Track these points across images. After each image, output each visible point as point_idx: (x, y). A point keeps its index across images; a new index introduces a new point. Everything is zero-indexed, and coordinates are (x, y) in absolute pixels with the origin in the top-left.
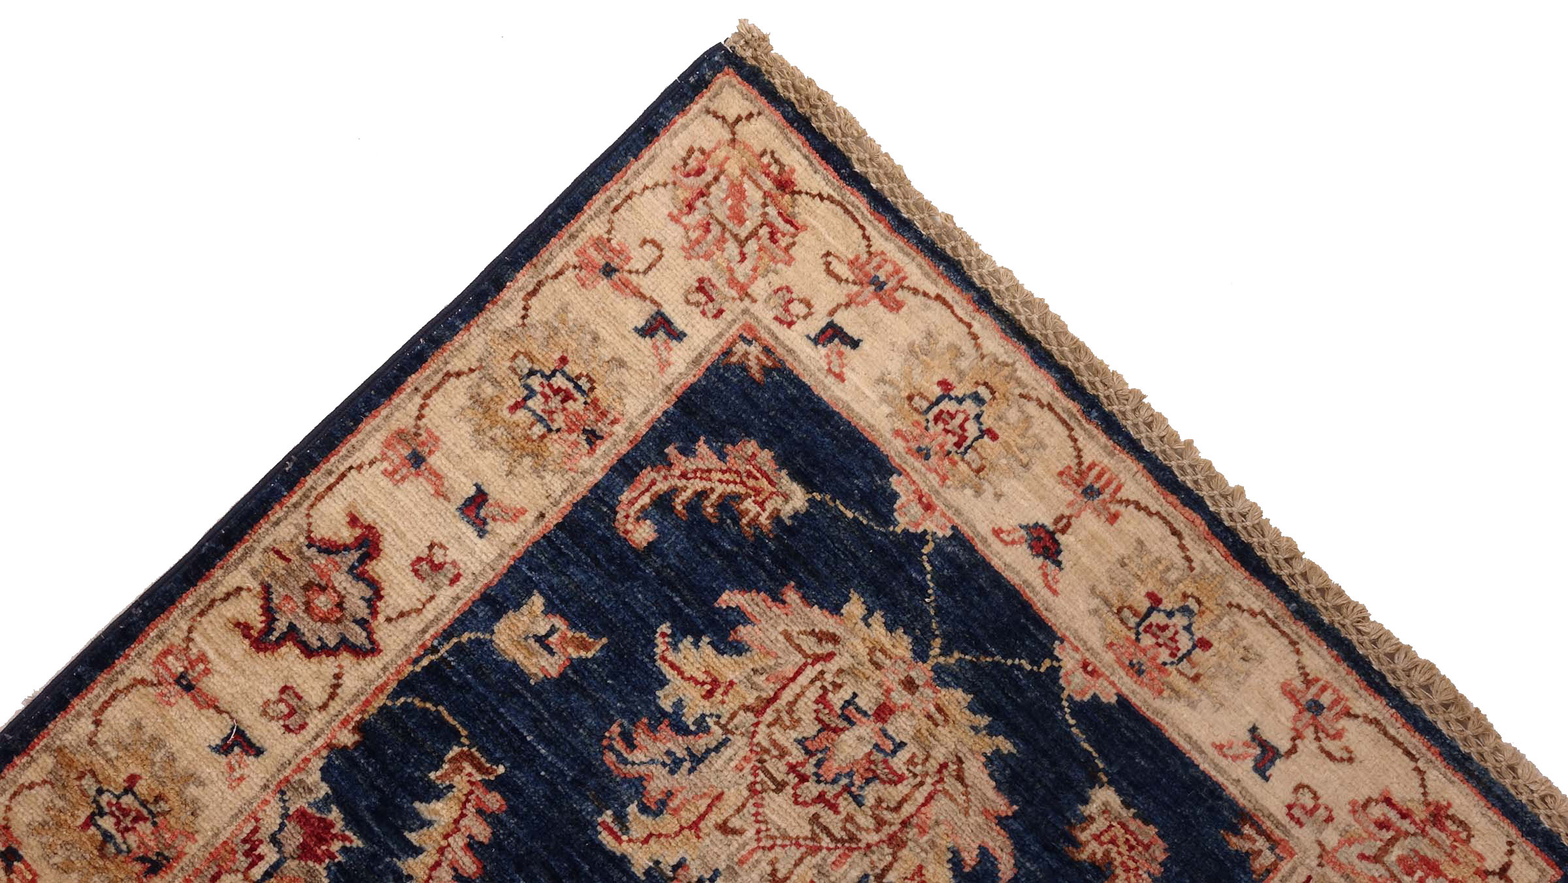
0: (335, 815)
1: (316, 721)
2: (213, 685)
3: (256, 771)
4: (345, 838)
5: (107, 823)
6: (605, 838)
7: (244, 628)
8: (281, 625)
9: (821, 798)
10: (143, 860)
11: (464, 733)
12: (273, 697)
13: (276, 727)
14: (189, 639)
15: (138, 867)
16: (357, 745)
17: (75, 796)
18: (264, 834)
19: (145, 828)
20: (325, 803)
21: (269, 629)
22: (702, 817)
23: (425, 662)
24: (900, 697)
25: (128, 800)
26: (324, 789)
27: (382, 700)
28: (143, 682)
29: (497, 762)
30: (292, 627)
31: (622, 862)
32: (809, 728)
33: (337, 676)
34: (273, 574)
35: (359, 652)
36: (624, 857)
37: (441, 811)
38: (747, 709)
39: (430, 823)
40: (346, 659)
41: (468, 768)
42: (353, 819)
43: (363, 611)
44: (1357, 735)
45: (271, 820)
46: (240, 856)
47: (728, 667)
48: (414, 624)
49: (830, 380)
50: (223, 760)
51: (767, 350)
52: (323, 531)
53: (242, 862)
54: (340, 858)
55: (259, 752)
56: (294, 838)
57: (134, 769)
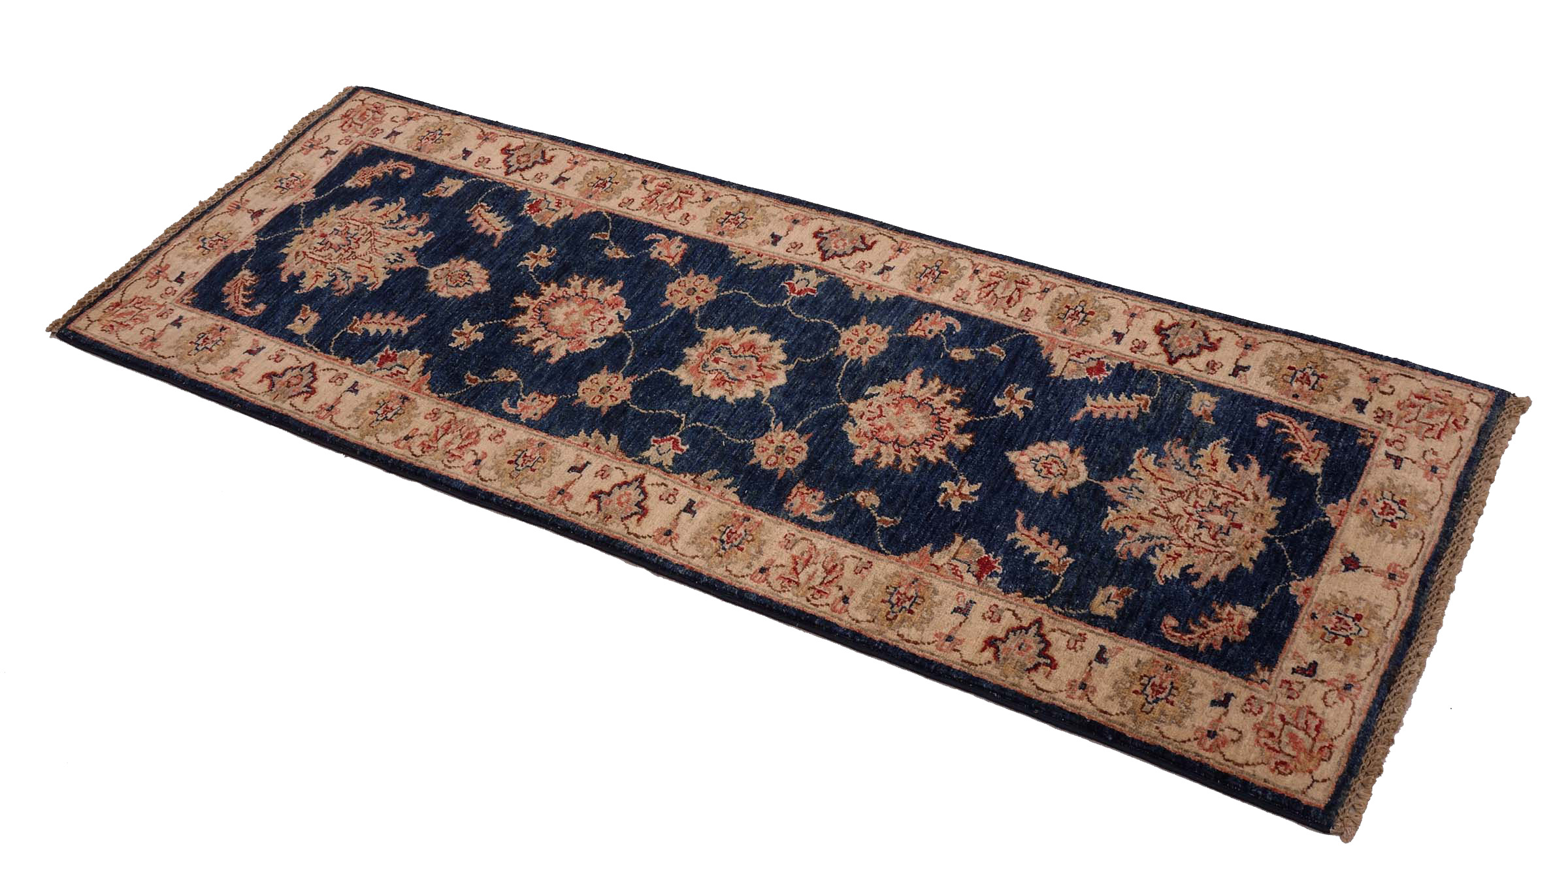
0: (378, 356)
2: (330, 402)
3: (363, 380)
5: (389, 415)
10: (403, 402)
16: (350, 357)
20: (375, 360)
21: (307, 392)
24: (317, 233)
27: (332, 356)
31: (385, 282)
32: (331, 251)
38: (325, 266)
45: (384, 372)
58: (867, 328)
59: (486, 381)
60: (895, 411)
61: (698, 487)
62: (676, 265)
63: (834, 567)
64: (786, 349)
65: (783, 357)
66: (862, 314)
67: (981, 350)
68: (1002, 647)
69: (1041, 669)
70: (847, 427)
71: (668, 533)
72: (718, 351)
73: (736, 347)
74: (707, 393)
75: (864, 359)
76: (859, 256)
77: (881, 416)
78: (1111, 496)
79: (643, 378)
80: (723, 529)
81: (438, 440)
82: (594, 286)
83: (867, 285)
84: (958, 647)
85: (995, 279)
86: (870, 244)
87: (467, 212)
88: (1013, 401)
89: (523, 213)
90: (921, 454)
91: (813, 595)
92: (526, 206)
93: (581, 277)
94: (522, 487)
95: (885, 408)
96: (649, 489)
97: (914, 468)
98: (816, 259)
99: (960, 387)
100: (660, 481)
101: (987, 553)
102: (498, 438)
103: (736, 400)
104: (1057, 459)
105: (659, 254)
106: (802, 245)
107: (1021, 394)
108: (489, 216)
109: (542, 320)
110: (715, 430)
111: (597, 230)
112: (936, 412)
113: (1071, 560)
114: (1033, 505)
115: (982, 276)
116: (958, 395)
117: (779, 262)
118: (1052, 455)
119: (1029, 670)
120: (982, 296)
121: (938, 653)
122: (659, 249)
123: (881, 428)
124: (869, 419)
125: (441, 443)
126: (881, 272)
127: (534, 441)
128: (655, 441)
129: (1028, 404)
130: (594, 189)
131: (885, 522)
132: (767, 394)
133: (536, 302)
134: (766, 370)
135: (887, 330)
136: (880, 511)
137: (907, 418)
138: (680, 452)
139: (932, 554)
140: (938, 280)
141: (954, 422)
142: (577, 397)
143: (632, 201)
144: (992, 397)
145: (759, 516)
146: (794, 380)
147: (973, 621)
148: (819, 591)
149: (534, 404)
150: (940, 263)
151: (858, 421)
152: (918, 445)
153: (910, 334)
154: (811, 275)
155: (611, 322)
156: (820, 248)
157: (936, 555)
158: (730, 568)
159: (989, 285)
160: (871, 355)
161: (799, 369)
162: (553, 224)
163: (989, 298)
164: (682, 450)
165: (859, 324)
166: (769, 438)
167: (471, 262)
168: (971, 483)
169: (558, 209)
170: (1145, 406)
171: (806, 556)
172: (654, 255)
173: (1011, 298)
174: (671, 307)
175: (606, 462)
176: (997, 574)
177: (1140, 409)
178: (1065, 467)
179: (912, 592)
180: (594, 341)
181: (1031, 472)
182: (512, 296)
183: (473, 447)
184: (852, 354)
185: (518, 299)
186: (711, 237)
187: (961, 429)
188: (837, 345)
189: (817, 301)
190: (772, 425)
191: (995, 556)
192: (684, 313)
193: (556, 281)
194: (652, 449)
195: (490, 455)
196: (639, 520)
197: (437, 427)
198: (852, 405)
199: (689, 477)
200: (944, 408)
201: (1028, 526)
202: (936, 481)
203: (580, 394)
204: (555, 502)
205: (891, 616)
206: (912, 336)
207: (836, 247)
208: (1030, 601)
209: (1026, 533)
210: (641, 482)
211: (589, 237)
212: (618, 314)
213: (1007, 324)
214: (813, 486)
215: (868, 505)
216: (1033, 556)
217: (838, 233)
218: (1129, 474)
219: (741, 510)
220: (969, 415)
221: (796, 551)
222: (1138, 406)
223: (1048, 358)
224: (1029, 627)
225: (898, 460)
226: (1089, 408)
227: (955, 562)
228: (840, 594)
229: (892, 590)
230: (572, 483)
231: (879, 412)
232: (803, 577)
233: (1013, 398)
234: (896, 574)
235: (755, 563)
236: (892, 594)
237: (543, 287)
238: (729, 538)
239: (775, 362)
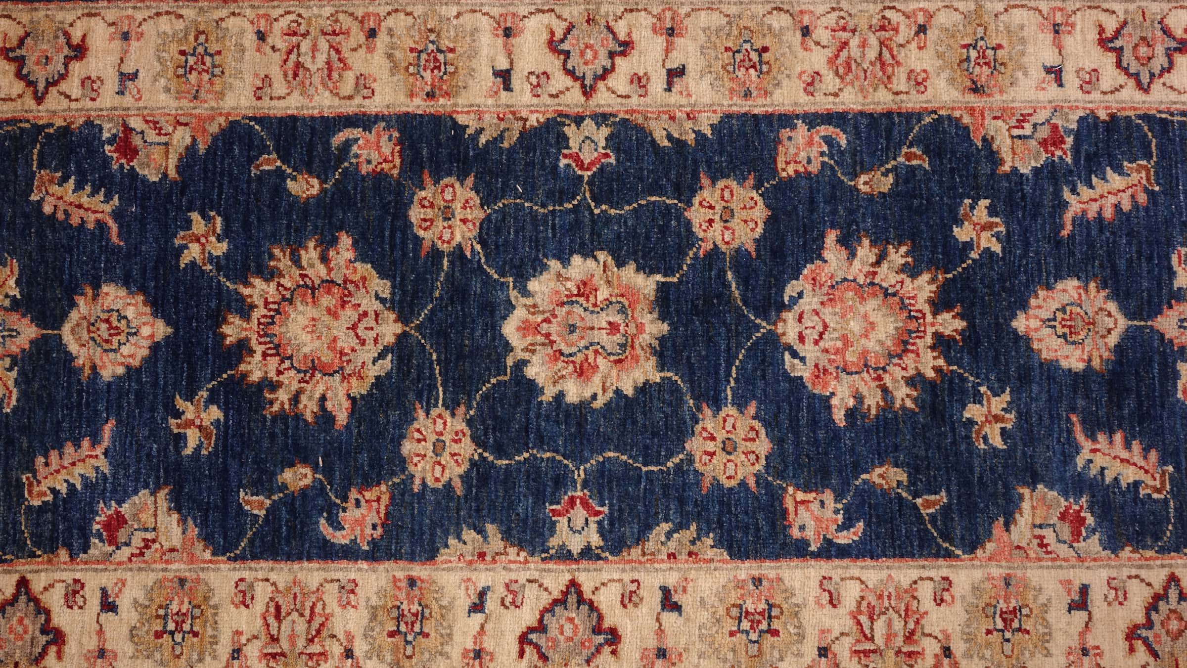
0: (1070, 140)
1: (1096, 96)
2: (1068, 41)
3: (1053, 92)
4: (1065, 153)
5: (973, 54)
6: (1174, 259)
7: (1102, 30)
8: (1118, 43)
10: (974, 82)
11: (1155, 159)
12: (1088, 70)
13: (1077, 82)
14: (1074, 13)
15: (969, 84)
16: (1104, 122)
17: (970, 30)
18: (1033, 119)
19: (986, 70)
20: (1069, 132)
21: (1111, 40)
23: (1164, 116)
25: (990, 53)
26: (1074, 126)
27: (1131, 113)
28: (1040, 11)
29: (1158, 184)
30: (1121, 48)
31: (1172, 274)
33: (1121, 86)
34: (1133, 20)
35: (1139, 84)
36: (1175, 273)
37: (1116, 181)
39: (1107, 181)
40: (1131, 83)
41: (1143, 175)
42: (1076, 149)
43: (1157, 71)
45: (1041, 117)
46: (1014, 119)
48: (1173, 96)
50: (1044, 74)
52: (1170, 22)
53: (1013, 122)
54: (1056, 159)
55: (1061, 85)
56: (1044, 132)
57: (1004, 43)
58: (447, 475)
59: (893, 163)
60: (340, 344)
61: (513, 113)
62: (785, 490)
63: (296, 75)
64: (532, 388)
65: (531, 372)
66: (466, 496)
67: (275, 497)
68: (66, 51)
69: (15, 42)
70: (383, 287)
71: (508, 33)
72: (623, 346)
73: (600, 361)
74: (590, 263)
75: (421, 414)
76: (528, 616)
77: (354, 327)
78: (24, 316)
79: (691, 254)
80: (451, 69)
81: (882, 43)
82: (873, 400)
83: (488, 558)
84: (112, 29)
85: (315, 648)
86: (528, 649)
87: (1170, 468)
88: (198, 422)
89: (1084, 500)
90: (273, 285)
91: (299, 24)
92: (1090, 520)
93: (903, 407)
94: (724, 20)
95: (354, 342)
96: (568, 81)
97: (272, 257)
98: (587, 580)
99: (275, 417)
100: (562, 99)
101: (132, 168)
102: (809, 80)
103: (545, 267)
104: (106, 346)
105: (822, 503)
106: (625, 606)
107: (193, 438)
108: (1130, 475)
109: (896, 299)
110: (543, 206)
111: (946, 510)
112: (287, 364)
113: (34, 197)
114: (107, 261)
115: (337, 650)
116: (271, 403)
117: (636, 552)
118: (114, 351)
119: (27, 34)
120: (319, 606)
121: (130, 12)
122: (829, 513)
123: (343, 307)
124: (365, 314)
125: (873, 41)
126: (482, 594)
127: (759, 96)
128: (606, 156)
129: (178, 426)
130: (1013, 603)
131: (268, 162)
132: (513, 294)
133: (930, 330)
134: (539, 339)
135: (417, 482)
136: (280, 174)
137: (319, 338)
138: (565, 151)
139: (194, 139)
140: (395, 614)
141: (258, 357)
142: (757, 187)
143: (939, 601)
144: (226, 416)
145: (418, 105)
146: (494, 339)
147: (111, 70)
148: (295, 34)
149: (803, 155)
150: (409, 652)
151: (377, 306)
152: (284, 299)
153: (383, 488)
154: (576, 545)
155: (801, 338)
156: (591, 604)
157: (188, 140)
158: (410, 19)
159: (318, 632)
160: (416, 425)
161: (498, 360)
162: (1021, 497)
163: (308, 604)
164: (565, 156)
165: (461, 476)
166: (470, 226)
167: (1081, 366)
168: (193, 263)
169: (1038, 532)
170: (31, 485)
171: (335, 75)
172: (828, 496)
173: (278, 616)
174: (741, 404)
175: (648, 100)
176: (110, 141)
177: (35, 477)
178: (93, 339)
179: (193, 77)
180: (800, 295)
181: (130, 313)
182: (971, 326)
183: (829, 53)
184: (440, 416)
185: (960, 324)
186: (768, 569)
187: (243, 348)
188: (470, 422)
189: (540, 498)
190: (478, 247)
191: (122, 166)
192: (717, 404)
193: (932, 384)
194: (603, 143)
195: (801, 53)
196: (552, 33)
197: (898, 63)
198: (398, 328)
199: (533, 121)
200: (279, 373)
201: (101, 225)
202: (236, 247)
203: (754, 194)
204: (668, 14)
205: (202, 38)
206: (378, 484)
207: (571, 620)
208: (59, 123)
209: (99, 216)
210: (583, 86)
211: (948, 491)
212: (803, 359)
213: (263, 564)
214: (379, 177)
215: (299, 177)
216: (79, 187)
217: (585, 652)
218: (14, 363)
219: (442, 105)
220: (245, 375)
221: (350, 77)
222: (39, 482)
223: (183, 521)
224: (46, 89)
225: (296, 261)
226: (99, 451)
227: (163, 139)
228: (270, 40)
229: (217, 71)
230: (667, 51)
231: (359, 332)
232: (323, 45)
233: (200, 427)
234: (221, 95)
235: (387, 39)
236: (214, 66)
237: (941, 362)
238: (436, 60)
239: (535, 359)
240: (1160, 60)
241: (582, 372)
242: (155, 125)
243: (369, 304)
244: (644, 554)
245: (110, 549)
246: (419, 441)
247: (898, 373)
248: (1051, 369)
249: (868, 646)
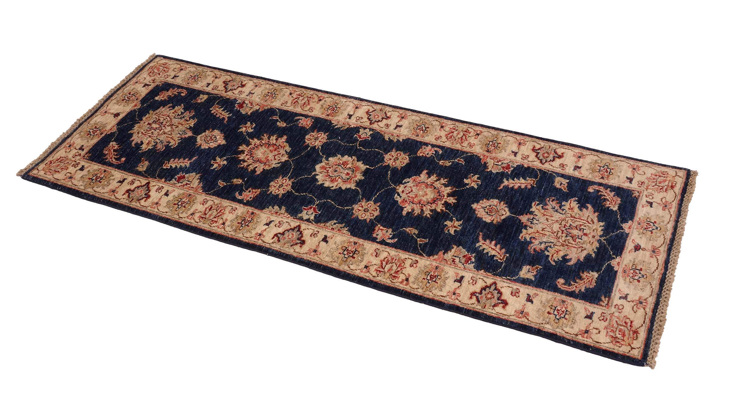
1: (526, 161)
4: (509, 171)
6: (533, 204)
7: (534, 147)
8: (538, 151)
9: (563, 231)
11: (538, 179)
12: (526, 155)
13: (521, 157)
14: (527, 141)
15: (486, 150)
17: (492, 138)
18: (502, 162)
19: (493, 148)
22: (547, 215)
23: (546, 171)
25: (496, 144)
26: (515, 166)
28: (516, 139)
29: (536, 185)
30: (539, 153)
33: (535, 161)
34: (546, 147)
35: (541, 162)
36: (532, 207)
37: (522, 180)
39: (519, 180)
40: (539, 161)
41: (532, 182)
42: (512, 171)
43: (548, 160)
44: (641, 312)
46: (497, 160)
47: (576, 210)
48: (551, 167)
49: (641, 206)
50: (511, 152)
51: (639, 196)
52: (558, 151)
53: (496, 161)
54: (505, 172)
55: (515, 156)
56: (504, 165)
57: (502, 143)
240: (551, 157)
241: (332, 181)
242: (252, 104)
243: (282, 151)
244: (324, 226)
245: (176, 182)
246: (276, 183)
247: (429, 207)
248: (479, 220)
249: (381, 270)
